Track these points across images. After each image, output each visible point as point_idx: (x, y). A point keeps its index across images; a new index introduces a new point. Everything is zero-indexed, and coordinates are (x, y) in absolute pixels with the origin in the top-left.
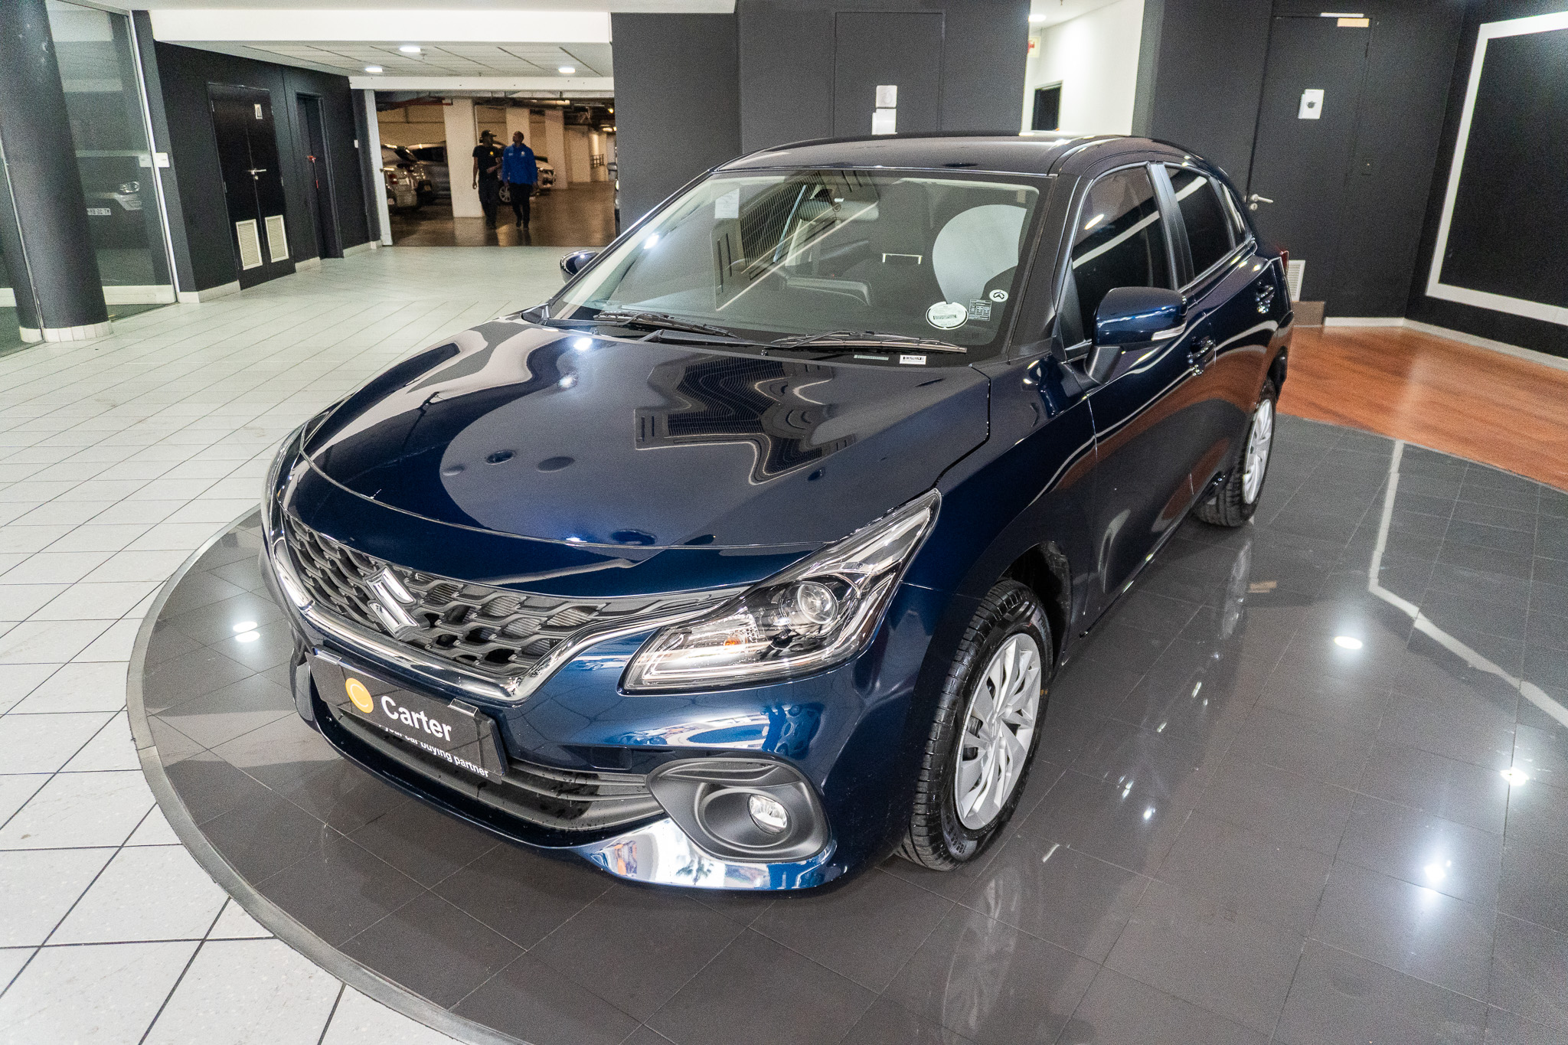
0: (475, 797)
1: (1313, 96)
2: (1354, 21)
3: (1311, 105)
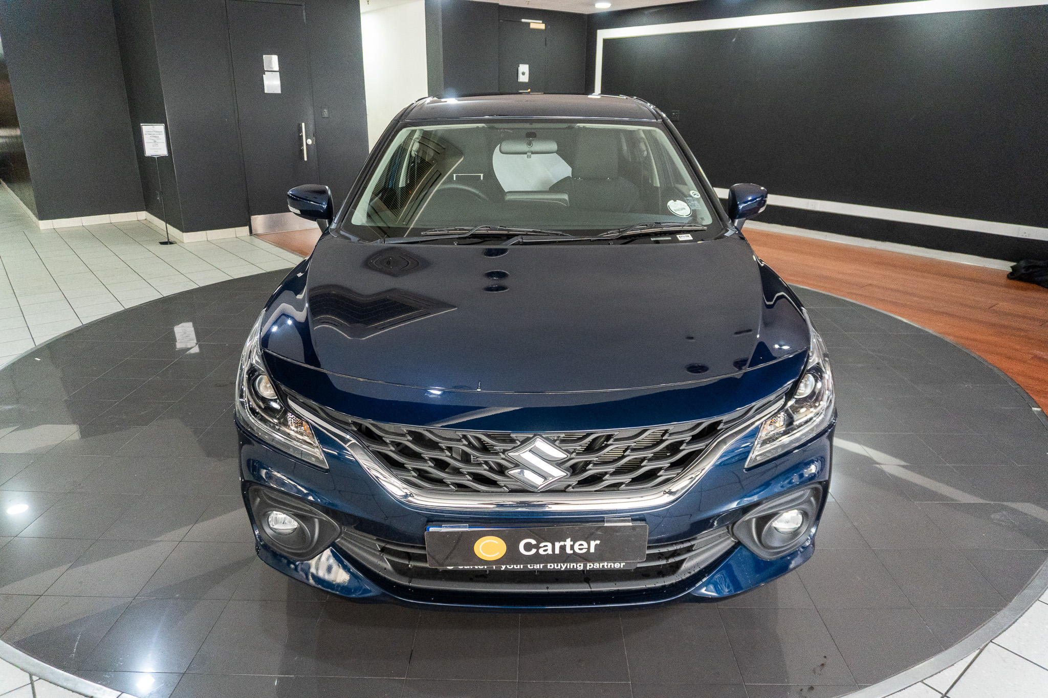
0: (590, 590)
1: (524, 68)
2: (537, 25)
3: (523, 74)
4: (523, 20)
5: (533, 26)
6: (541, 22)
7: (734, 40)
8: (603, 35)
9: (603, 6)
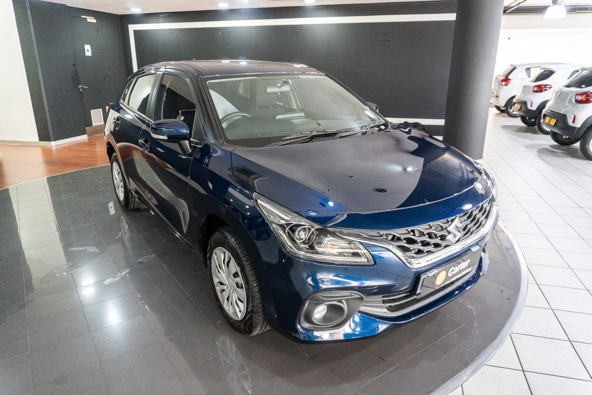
1: (87, 47)
2: (91, 20)
3: (88, 51)
4: (83, 17)
5: (89, 20)
6: (93, 18)
7: (220, 33)
8: (132, 28)
9: (136, 10)
